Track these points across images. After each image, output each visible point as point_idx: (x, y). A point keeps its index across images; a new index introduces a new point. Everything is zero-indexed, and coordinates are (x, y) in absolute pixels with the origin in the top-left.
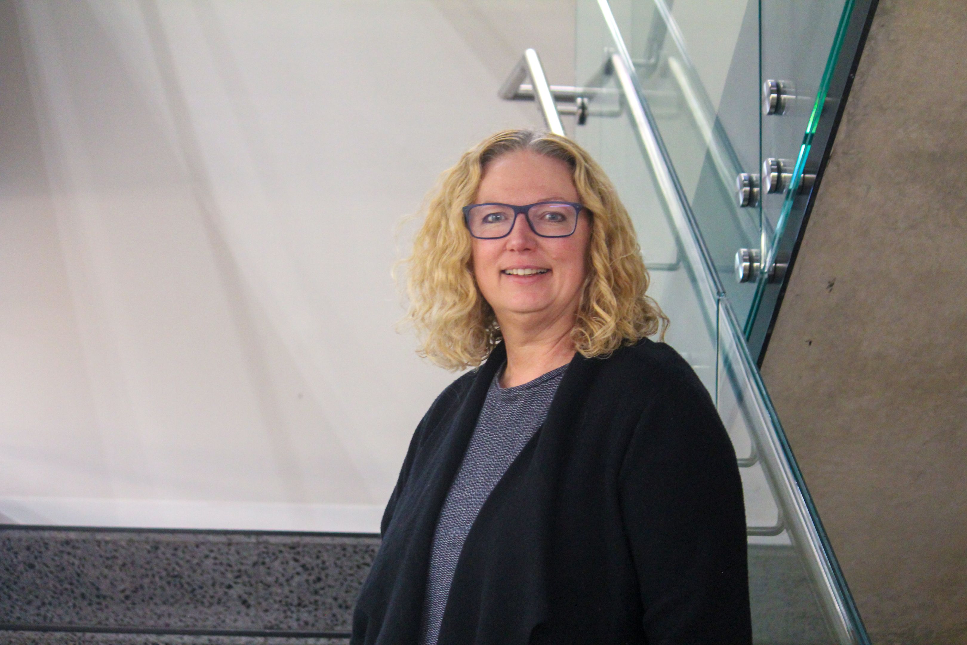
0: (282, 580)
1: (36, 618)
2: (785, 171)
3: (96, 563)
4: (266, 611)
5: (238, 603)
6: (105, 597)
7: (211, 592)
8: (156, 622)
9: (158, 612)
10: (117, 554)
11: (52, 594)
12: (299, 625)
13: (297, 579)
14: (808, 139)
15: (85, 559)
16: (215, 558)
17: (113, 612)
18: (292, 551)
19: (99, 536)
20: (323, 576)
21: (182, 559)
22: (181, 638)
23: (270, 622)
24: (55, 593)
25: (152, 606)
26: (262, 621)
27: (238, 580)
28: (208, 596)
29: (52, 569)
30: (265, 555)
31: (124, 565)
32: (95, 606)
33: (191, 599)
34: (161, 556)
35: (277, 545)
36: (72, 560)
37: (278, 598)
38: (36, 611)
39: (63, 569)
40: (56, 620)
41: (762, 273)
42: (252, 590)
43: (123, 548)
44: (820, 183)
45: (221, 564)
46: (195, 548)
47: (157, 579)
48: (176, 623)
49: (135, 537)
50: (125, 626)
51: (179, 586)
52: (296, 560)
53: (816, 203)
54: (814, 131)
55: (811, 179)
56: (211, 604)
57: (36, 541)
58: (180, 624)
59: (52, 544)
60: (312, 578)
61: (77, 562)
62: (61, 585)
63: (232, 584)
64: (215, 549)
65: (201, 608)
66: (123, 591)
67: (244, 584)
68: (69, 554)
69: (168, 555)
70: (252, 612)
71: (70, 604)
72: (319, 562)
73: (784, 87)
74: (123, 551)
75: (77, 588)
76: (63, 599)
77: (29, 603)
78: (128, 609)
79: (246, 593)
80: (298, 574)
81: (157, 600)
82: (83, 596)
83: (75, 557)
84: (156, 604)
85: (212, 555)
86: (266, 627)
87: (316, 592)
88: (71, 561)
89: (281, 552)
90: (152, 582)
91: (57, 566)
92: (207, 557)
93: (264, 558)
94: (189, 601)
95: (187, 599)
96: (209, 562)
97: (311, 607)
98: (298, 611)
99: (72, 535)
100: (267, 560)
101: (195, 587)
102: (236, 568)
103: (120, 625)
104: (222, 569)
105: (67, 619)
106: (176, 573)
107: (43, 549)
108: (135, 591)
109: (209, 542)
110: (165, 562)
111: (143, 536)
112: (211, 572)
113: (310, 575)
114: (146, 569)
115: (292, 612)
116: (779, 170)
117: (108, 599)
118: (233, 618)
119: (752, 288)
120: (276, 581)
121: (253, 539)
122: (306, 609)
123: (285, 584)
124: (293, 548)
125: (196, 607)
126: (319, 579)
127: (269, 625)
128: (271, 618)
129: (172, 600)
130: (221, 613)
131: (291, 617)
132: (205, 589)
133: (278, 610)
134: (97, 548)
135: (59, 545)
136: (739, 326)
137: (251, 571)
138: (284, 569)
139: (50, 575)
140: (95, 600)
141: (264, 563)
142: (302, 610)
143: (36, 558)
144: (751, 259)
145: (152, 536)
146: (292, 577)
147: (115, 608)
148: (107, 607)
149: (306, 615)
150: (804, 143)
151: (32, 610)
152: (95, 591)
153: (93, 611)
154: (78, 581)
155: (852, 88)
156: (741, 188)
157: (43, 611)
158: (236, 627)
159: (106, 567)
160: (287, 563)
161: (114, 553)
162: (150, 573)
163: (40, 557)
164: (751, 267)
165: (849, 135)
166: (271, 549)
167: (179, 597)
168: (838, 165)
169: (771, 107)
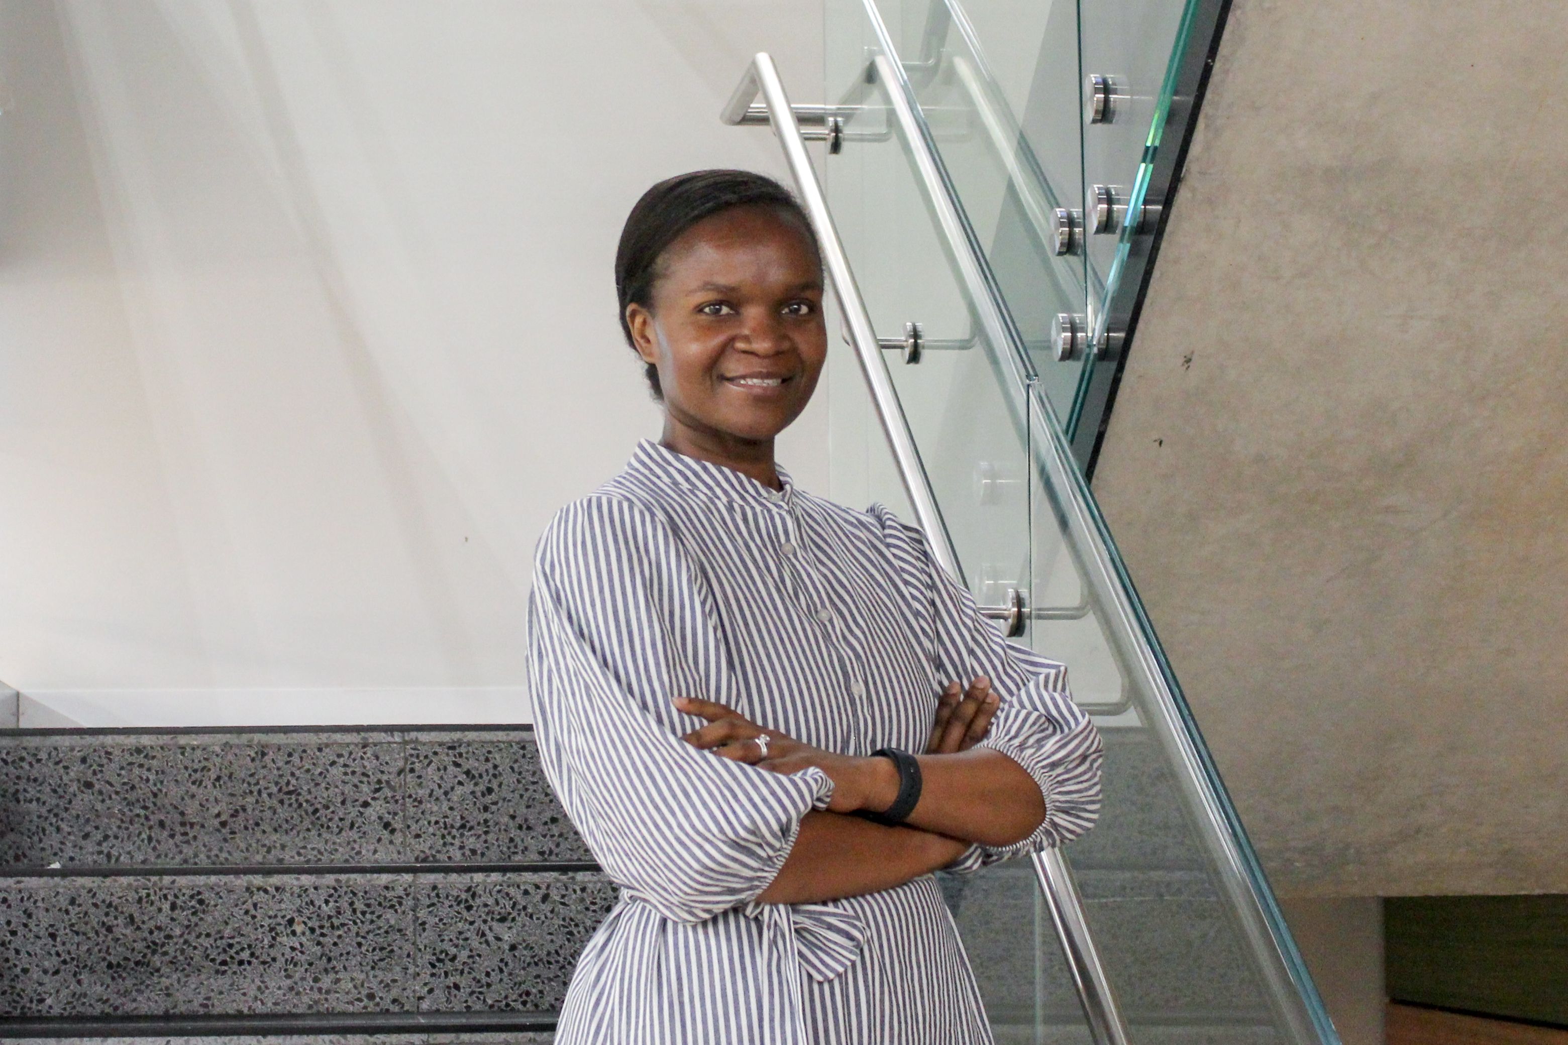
0: (439, 793)
1: (96, 857)
2: (1119, 202)
3: (179, 778)
4: (418, 836)
5: (378, 827)
6: (192, 825)
7: (341, 813)
8: (264, 857)
9: (267, 842)
10: (209, 764)
11: (119, 823)
12: (463, 854)
13: (459, 790)
14: (1151, 154)
15: (163, 772)
16: (345, 766)
17: (205, 846)
18: (451, 752)
19: (183, 740)
20: (495, 786)
21: (300, 768)
22: (298, 879)
23: (423, 852)
24: (122, 821)
25: (259, 835)
26: (413, 850)
27: (376, 795)
28: (336, 819)
29: (118, 788)
30: (414, 759)
31: (218, 778)
32: (179, 838)
33: (312, 823)
34: (271, 765)
35: (431, 744)
36: (145, 774)
37: (433, 819)
38: (97, 848)
39: (133, 788)
40: (124, 858)
41: (1090, 346)
42: (398, 808)
43: (217, 755)
44: (1168, 216)
45: (353, 773)
46: (318, 753)
47: (265, 795)
48: (293, 857)
49: (232, 739)
50: (221, 864)
51: (295, 805)
52: (457, 765)
53: (1164, 245)
54: (1157, 143)
55: (1156, 211)
56: (341, 830)
57: (95, 750)
58: (297, 858)
59: (117, 752)
60: (482, 787)
61: (152, 777)
62: (131, 810)
63: (369, 800)
64: (345, 753)
65: (325, 835)
66: (218, 815)
67: (386, 801)
68: (141, 766)
69: (280, 764)
70: (398, 838)
71: (144, 836)
72: (490, 765)
73: (1114, 84)
74: (218, 760)
75: (153, 813)
76: (134, 828)
77: (86, 836)
78: (225, 840)
79: (389, 813)
80: (460, 783)
81: (265, 826)
82: (162, 824)
83: (149, 770)
84: (264, 832)
85: (341, 760)
86: (416, 860)
87: (486, 809)
88: (144, 777)
89: (435, 753)
90: (257, 802)
91: (124, 784)
92: (333, 763)
93: (413, 763)
94: (310, 826)
95: (307, 823)
96: (336, 772)
97: (480, 830)
98: (462, 835)
99: (146, 740)
100: (417, 766)
101: (319, 806)
102: (373, 779)
103: (214, 863)
104: (355, 780)
105: (140, 857)
106: (291, 788)
107: (105, 761)
108: (235, 814)
109: (335, 743)
110: (275, 772)
111: (245, 738)
112: (340, 784)
113: (476, 784)
114: (249, 784)
115: (454, 837)
116: (1110, 201)
117: (197, 827)
118: (372, 847)
119: (1075, 367)
120: (431, 794)
121: (397, 737)
122: (472, 832)
123: (443, 798)
124: (452, 748)
125: (319, 835)
126: (490, 790)
127: (422, 856)
128: (423, 846)
129: (285, 826)
130: (355, 841)
131: (452, 844)
132: (332, 808)
133: (434, 835)
134: (181, 757)
135: (127, 756)
136: (1059, 422)
137: (395, 781)
138: (442, 778)
139: (114, 796)
140: (178, 829)
141: (412, 770)
142: (468, 834)
143: (95, 773)
144: (1074, 328)
145: (257, 737)
146: (452, 788)
147: (206, 839)
148: (195, 838)
149: (472, 840)
150: (1144, 161)
151: (90, 846)
152: (178, 818)
153: (177, 845)
155: (1211, 80)
156: (1057, 229)
157: (105, 847)
158: (376, 861)
159: (194, 783)
160: (445, 769)
161: (204, 763)
162: (255, 789)
163: (101, 771)
164: (1073, 339)
165: (1208, 147)
166: (423, 751)
167: (296, 820)
168: (1194, 190)
169: (1097, 112)
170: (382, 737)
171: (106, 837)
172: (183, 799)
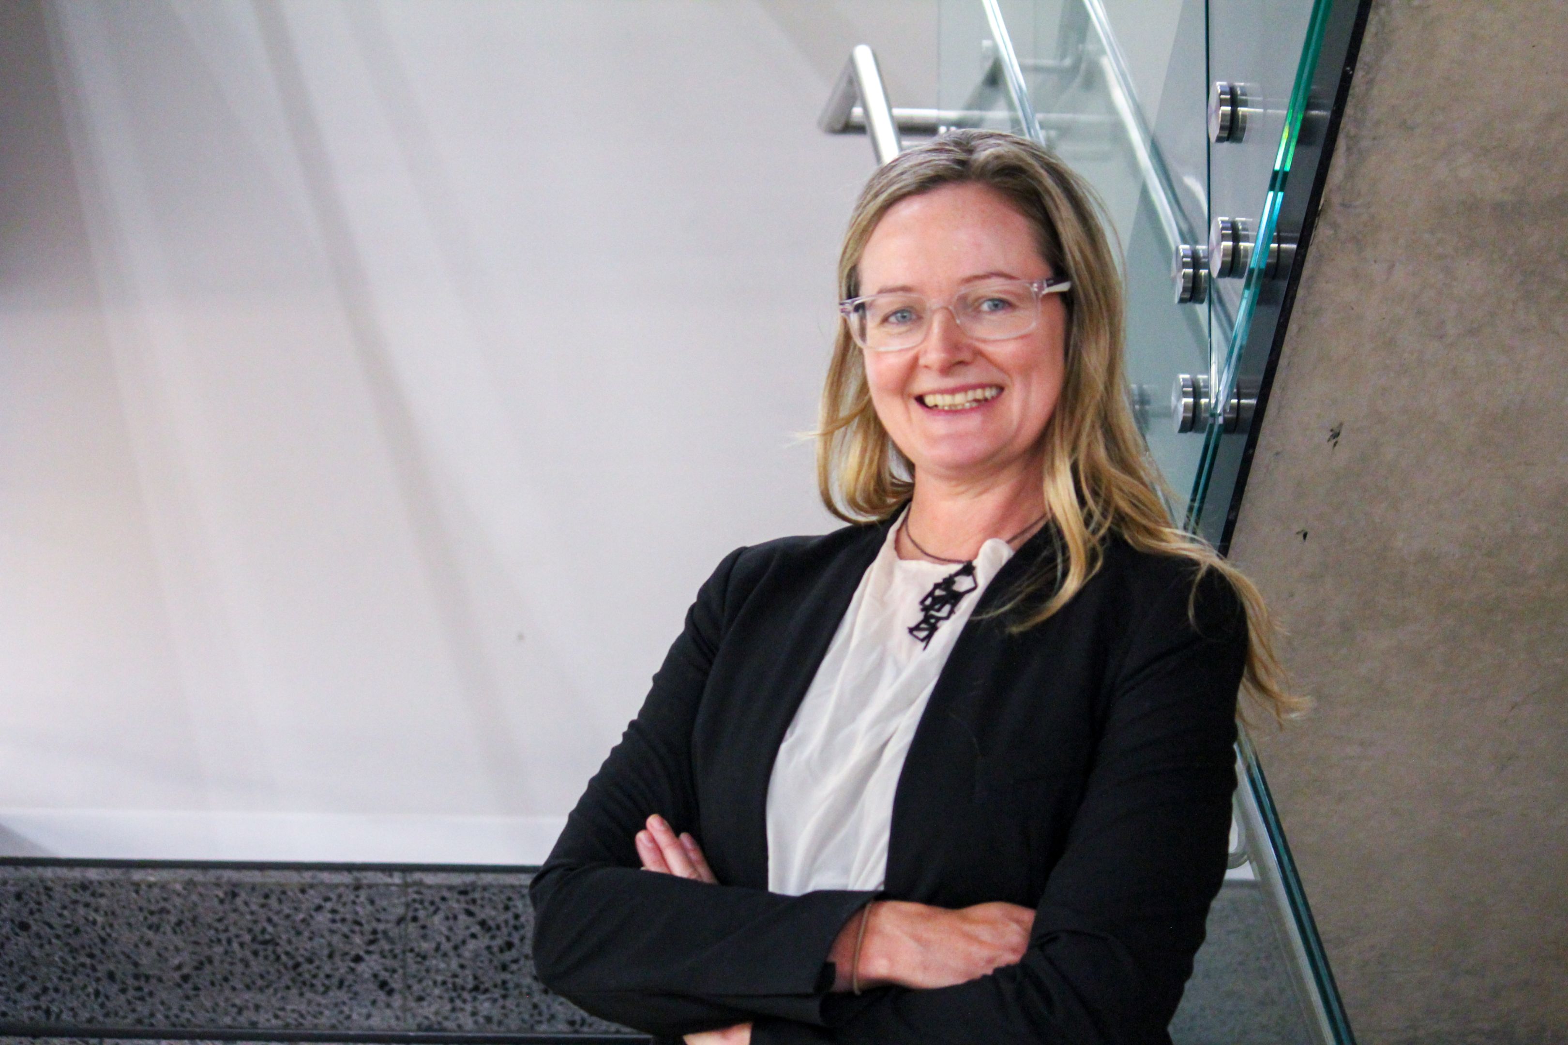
0: (446, 946)
1: (32, 1014)
2: (1245, 239)
3: (132, 921)
4: (420, 999)
5: (372, 986)
6: (147, 978)
7: (327, 968)
8: (234, 1019)
9: (238, 1002)
10: (168, 906)
11: (59, 973)
12: (476, 1022)
13: (472, 945)
14: (1279, 181)
15: (113, 913)
16: (334, 911)
17: (162, 1003)
18: (462, 898)
19: (137, 875)
20: (516, 940)
21: (278, 913)
23: (427, 1018)
24: (64, 971)
25: (228, 992)
26: (414, 1016)
27: (372, 948)
28: (322, 975)
29: (60, 932)
30: (417, 906)
31: (180, 923)
32: (131, 993)
33: (293, 980)
34: (243, 908)
35: (439, 887)
36: (92, 915)
37: (439, 978)
38: (34, 1002)
39: (77, 931)
40: (66, 1016)
41: (1214, 415)
42: (396, 964)
43: (179, 895)
44: (1304, 257)
45: (343, 920)
46: (300, 895)
47: (235, 946)
48: (268, 1020)
49: (198, 876)
50: (183, 1026)
51: (272, 957)
52: (470, 913)
54: (1288, 168)
55: (1289, 251)
56: (327, 989)
57: (32, 885)
58: (274, 1021)
59: (58, 888)
60: (499, 942)
61: (100, 919)
62: (74, 958)
63: (362, 953)
64: (333, 896)
65: (309, 995)
66: (179, 967)
67: (383, 955)
68: (87, 905)
69: (254, 907)
70: (397, 1001)
71: (90, 990)
72: (509, 915)
73: (1243, 94)
74: (178, 901)
75: (101, 962)
76: (78, 981)
77: (21, 988)
78: (188, 998)
79: (386, 970)
80: (474, 936)
81: (236, 982)
82: (111, 976)
83: (96, 910)
84: (234, 989)
85: (328, 905)
86: (419, 1027)
87: (504, 968)
88: (91, 918)
89: (444, 899)
90: (226, 952)
91: (67, 926)
92: (319, 908)
93: (416, 910)
94: (290, 983)
95: (286, 980)
96: (322, 919)
97: (497, 993)
98: (475, 999)
99: (93, 874)
100: (421, 914)
101: (300, 959)
102: (367, 928)
103: (174, 1025)
104: (345, 929)
105: (85, 1015)
106: (267, 937)
107: (44, 898)
108: (199, 967)
109: (322, 883)
110: (248, 917)
111: (212, 875)
112: (326, 933)
113: (493, 937)
114: (217, 930)
115: (464, 1001)
116: (1236, 237)
117: (154, 981)
118: (364, 1011)
120: (437, 949)
121: (397, 878)
122: (488, 995)
123: (451, 953)
124: (464, 893)
125: (301, 994)
126: (509, 945)
127: (426, 1023)
128: (428, 1011)
129: (260, 982)
130: (344, 1003)
131: (462, 1010)
132: (317, 963)
133: (441, 997)
134: (134, 895)
135: (70, 892)
137: (394, 932)
138: (451, 929)
139: (54, 941)
140: (130, 981)
141: (415, 919)
142: (482, 997)
143: (31, 913)
144: (1196, 392)
145: (227, 874)
146: (464, 942)
147: (164, 995)
148: (151, 994)
149: (487, 1005)
150: (1271, 189)
151: (26, 1000)
152: (130, 968)
153: (129, 1002)
154: (103, 952)
155: (1351, 92)
156: (1179, 270)
157: (43, 1002)
158: (370, 1028)
159: (150, 927)
160: (455, 918)
161: (162, 904)
162: (223, 937)
163: (39, 911)
164: (1196, 405)
165: (1350, 175)
166: (428, 895)
167: (273, 977)
168: (1335, 226)
169: (1222, 128)
170: (380, 878)
171: (45, 990)
172: (136, 946)
